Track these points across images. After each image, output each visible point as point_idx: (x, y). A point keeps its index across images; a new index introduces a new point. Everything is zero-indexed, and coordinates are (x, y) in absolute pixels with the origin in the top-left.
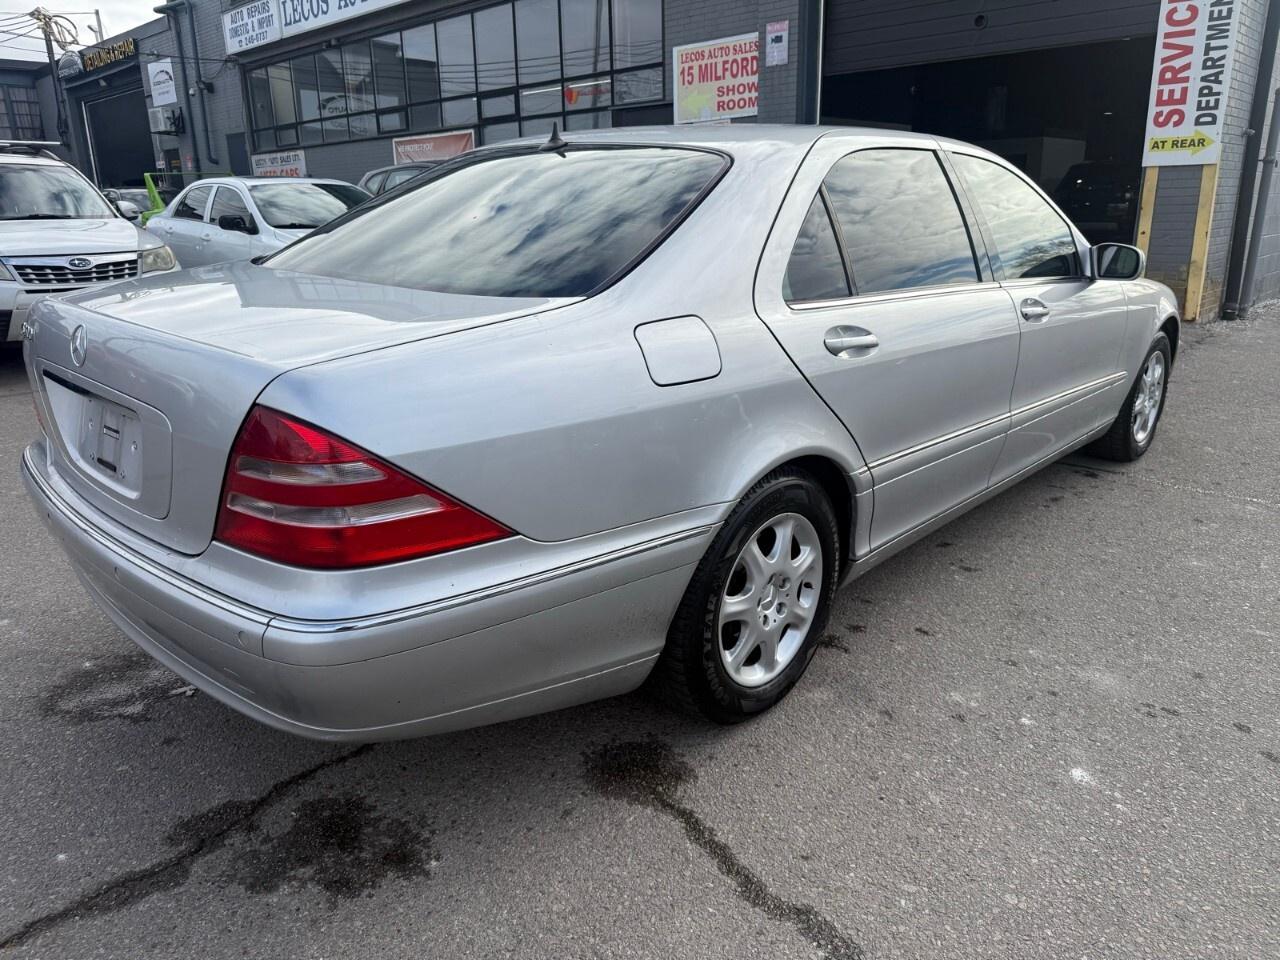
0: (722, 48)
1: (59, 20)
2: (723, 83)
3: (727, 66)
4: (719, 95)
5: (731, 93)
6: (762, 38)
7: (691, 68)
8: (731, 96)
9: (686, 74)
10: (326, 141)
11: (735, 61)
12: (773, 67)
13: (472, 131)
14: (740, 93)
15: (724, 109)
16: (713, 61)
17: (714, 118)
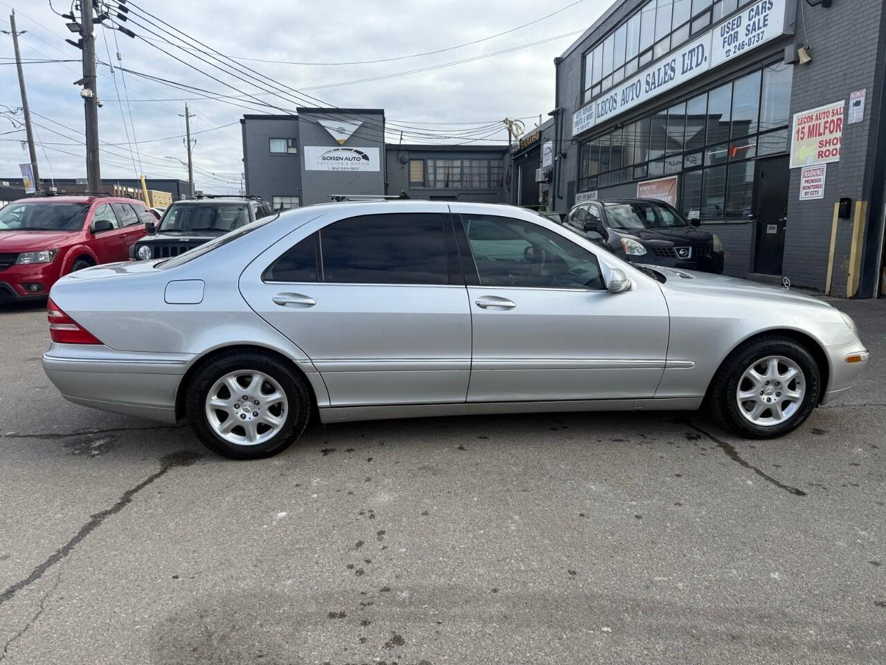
0: (824, 113)
1: (519, 123)
2: (823, 138)
3: (827, 125)
4: (819, 147)
5: (828, 144)
6: (847, 104)
7: (803, 128)
8: (828, 148)
9: (800, 132)
10: (609, 185)
11: (833, 121)
12: (852, 124)
13: (676, 176)
14: (833, 144)
15: (822, 157)
16: (818, 122)
17: (815, 164)
